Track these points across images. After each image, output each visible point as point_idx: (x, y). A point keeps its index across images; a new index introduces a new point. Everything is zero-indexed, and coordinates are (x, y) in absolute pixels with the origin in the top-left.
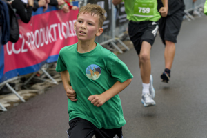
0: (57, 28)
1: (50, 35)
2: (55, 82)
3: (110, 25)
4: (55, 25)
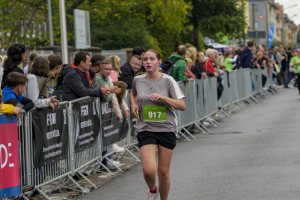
3: (65, 149)
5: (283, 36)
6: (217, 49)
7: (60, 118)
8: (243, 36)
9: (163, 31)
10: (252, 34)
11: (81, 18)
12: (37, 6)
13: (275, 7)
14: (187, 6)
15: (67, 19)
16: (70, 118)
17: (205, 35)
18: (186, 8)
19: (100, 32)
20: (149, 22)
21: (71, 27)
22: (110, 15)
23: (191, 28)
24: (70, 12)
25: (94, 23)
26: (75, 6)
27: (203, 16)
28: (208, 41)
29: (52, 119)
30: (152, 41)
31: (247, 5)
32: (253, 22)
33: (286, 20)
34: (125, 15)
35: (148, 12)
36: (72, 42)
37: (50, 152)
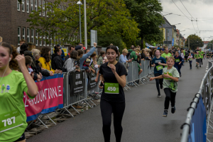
0: (47, 91)
1: (44, 95)
2: (47, 127)
3: (84, 89)
4: (46, 89)
5: (179, 43)
6: (150, 48)
7: (82, 76)
8: (162, 43)
9: (128, 40)
10: (166, 42)
11: (94, 33)
12: (76, 28)
13: (176, 31)
14: (139, 30)
15: (88, 34)
16: (86, 76)
17: (146, 42)
18: (138, 30)
19: (101, 39)
20: (122, 36)
21: (89, 37)
22: (106, 33)
23: (140, 39)
24: (89, 31)
25: (99, 36)
26: (91, 28)
27: (145, 34)
28: (147, 44)
29: (78, 76)
30: (123, 44)
31: (164, 30)
32: (167, 37)
33: (181, 37)
34: (112, 33)
35: (122, 32)
36: (89, 44)
37: (77, 90)
